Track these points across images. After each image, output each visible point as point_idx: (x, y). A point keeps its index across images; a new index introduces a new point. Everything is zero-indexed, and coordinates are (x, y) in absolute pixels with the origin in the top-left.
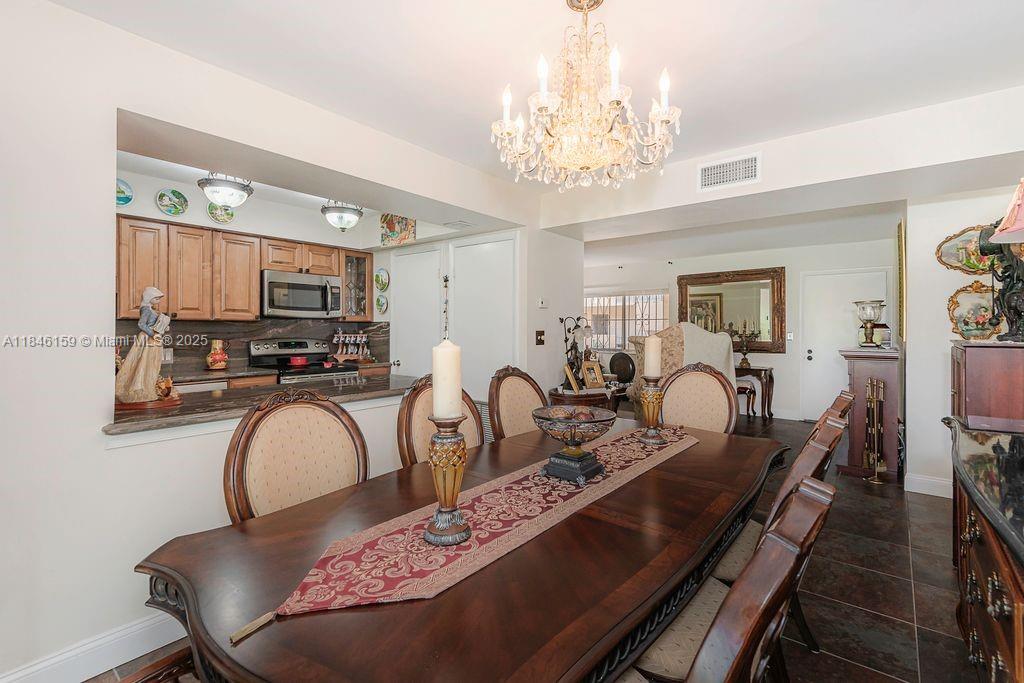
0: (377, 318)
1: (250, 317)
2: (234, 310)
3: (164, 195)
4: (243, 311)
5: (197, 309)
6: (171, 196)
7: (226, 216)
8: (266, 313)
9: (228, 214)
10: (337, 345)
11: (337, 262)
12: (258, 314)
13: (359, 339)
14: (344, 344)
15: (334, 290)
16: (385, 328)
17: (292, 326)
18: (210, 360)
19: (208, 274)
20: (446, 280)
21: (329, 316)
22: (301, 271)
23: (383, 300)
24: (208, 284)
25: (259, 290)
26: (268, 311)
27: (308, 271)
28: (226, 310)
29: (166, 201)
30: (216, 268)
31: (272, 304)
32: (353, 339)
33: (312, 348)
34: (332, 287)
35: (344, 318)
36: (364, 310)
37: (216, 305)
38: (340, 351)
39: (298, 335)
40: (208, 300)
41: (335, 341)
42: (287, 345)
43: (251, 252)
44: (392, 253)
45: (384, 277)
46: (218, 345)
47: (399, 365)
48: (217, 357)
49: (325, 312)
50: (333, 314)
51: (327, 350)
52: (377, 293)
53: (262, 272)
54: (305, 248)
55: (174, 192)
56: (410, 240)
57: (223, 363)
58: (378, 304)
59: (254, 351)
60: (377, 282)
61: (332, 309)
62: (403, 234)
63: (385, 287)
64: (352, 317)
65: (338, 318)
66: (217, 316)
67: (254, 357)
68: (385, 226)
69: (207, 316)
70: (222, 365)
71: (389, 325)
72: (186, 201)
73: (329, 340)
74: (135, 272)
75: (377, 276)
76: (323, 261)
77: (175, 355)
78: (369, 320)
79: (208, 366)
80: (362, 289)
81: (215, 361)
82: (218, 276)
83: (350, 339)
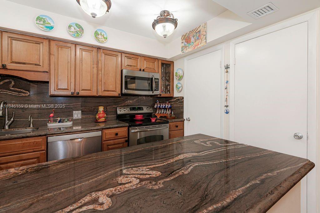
0: (176, 94)
1: (116, 94)
2: (108, 91)
3: (72, 26)
4: (112, 91)
5: (90, 90)
6: (75, 27)
7: (103, 39)
8: (123, 92)
9: (104, 38)
10: (156, 109)
11: (157, 66)
12: (120, 93)
13: (167, 106)
14: (160, 108)
15: (156, 80)
16: (181, 100)
17: (137, 99)
18: (97, 117)
19: (95, 71)
20: (227, 67)
21: (154, 94)
22: (140, 70)
23: (180, 85)
24: (95, 76)
25: (120, 80)
26: (124, 91)
27: (144, 70)
28: (105, 91)
29: (72, 29)
30: (100, 68)
31: (126, 88)
32: (164, 106)
33: (145, 110)
34: (155, 79)
35: (160, 95)
36: (169, 91)
37: (99, 88)
38: (158, 112)
39: (139, 104)
40: (95, 85)
41: (155, 106)
42: (134, 109)
43: (117, 60)
44: (185, 59)
45: (180, 73)
46: (101, 109)
47: (189, 120)
48: (101, 115)
49: (152, 92)
50: (156, 93)
51: (152, 111)
52: (176, 82)
53: (122, 71)
54: (143, 59)
55: (77, 25)
56: (203, 44)
57: (103, 118)
58: (177, 88)
59: (119, 112)
60: (176, 76)
61: (155, 90)
62: (197, 42)
63: (180, 78)
64: (164, 95)
65: (157, 95)
66: (100, 94)
67: (118, 115)
68: (184, 41)
69: (94, 94)
70: (103, 120)
71: (183, 98)
72: (83, 30)
73: (153, 106)
74: (58, 70)
75: (176, 73)
76: (151, 65)
77: (82, 114)
78: (172, 96)
79: (97, 120)
80: (169, 81)
81: (100, 118)
82: (100, 72)
83: (163, 106)
